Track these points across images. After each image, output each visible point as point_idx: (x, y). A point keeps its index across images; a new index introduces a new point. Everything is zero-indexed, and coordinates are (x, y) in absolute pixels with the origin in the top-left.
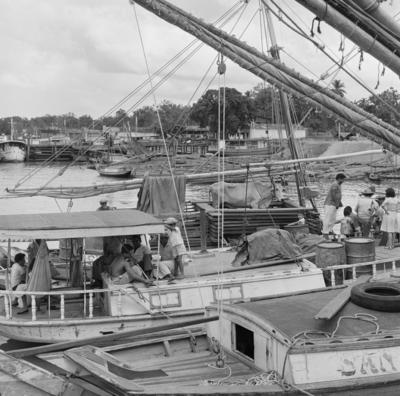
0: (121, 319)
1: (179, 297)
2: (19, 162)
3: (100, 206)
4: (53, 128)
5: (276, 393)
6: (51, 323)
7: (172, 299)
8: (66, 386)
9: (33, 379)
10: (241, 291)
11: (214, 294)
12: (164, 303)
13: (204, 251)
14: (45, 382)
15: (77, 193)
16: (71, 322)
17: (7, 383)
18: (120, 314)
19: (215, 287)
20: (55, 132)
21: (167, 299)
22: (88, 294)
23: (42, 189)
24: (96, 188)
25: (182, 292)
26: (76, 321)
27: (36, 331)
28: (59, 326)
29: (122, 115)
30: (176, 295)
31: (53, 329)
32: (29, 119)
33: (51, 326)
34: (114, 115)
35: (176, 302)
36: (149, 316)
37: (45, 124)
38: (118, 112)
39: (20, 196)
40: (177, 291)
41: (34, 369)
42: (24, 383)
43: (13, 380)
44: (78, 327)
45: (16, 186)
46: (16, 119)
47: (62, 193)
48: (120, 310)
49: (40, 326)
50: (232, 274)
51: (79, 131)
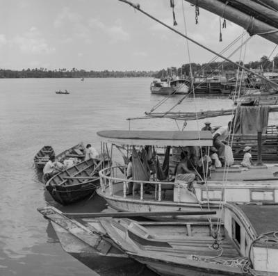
0: (179, 204)
1: (223, 195)
2: (185, 94)
3: (205, 126)
4: (216, 70)
5: (236, 274)
6: (134, 201)
7: (217, 194)
8: (99, 242)
9: (78, 234)
10: (273, 195)
11: (251, 195)
12: (211, 197)
13: (259, 164)
14: (86, 236)
15: (189, 116)
16: (145, 202)
17: (63, 233)
18: (178, 201)
19: (252, 190)
20: (216, 74)
21: (214, 194)
22: (158, 184)
23: (167, 113)
24: (203, 113)
25: (226, 191)
26: (149, 202)
27: (125, 205)
28: (138, 203)
29: (265, 59)
30: (220, 192)
31: (135, 205)
32: (201, 65)
33: (133, 203)
34: (259, 60)
35: (220, 197)
36: (198, 205)
37: (211, 68)
38: (262, 58)
39: (153, 117)
40: (222, 190)
41: (79, 227)
42: (73, 235)
43: (66, 231)
44: (150, 206)
45: (152, 111)
46: (193, 65)
47: (179, 116)
48: (179, 198)
49: (127, 202)
50: (268, 182)
51: (233, 72)
